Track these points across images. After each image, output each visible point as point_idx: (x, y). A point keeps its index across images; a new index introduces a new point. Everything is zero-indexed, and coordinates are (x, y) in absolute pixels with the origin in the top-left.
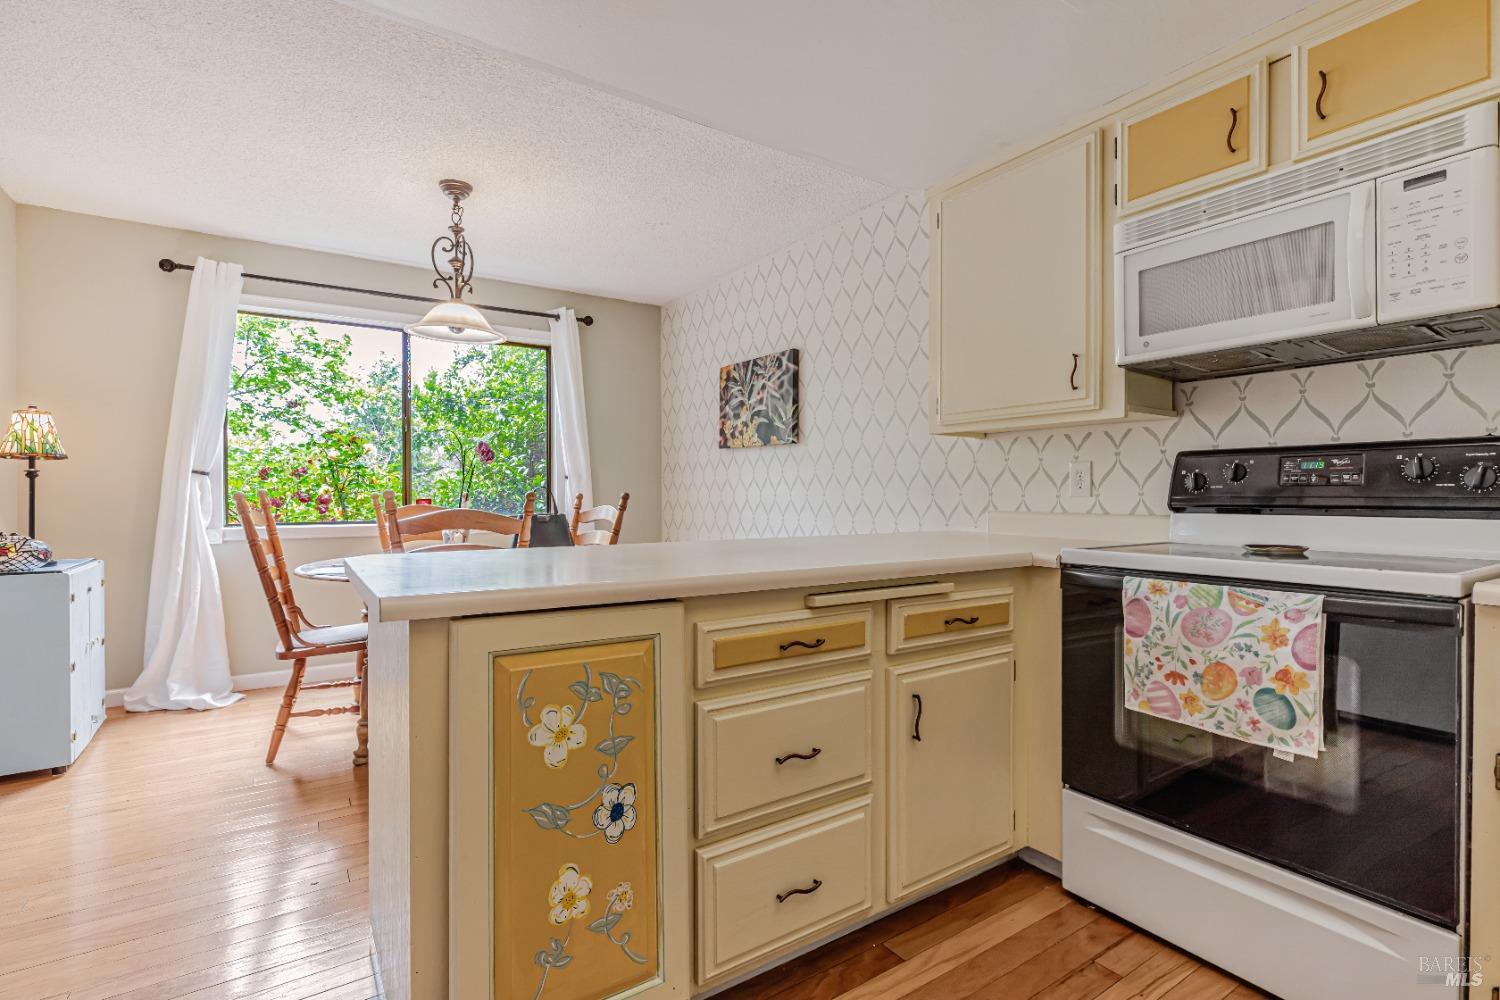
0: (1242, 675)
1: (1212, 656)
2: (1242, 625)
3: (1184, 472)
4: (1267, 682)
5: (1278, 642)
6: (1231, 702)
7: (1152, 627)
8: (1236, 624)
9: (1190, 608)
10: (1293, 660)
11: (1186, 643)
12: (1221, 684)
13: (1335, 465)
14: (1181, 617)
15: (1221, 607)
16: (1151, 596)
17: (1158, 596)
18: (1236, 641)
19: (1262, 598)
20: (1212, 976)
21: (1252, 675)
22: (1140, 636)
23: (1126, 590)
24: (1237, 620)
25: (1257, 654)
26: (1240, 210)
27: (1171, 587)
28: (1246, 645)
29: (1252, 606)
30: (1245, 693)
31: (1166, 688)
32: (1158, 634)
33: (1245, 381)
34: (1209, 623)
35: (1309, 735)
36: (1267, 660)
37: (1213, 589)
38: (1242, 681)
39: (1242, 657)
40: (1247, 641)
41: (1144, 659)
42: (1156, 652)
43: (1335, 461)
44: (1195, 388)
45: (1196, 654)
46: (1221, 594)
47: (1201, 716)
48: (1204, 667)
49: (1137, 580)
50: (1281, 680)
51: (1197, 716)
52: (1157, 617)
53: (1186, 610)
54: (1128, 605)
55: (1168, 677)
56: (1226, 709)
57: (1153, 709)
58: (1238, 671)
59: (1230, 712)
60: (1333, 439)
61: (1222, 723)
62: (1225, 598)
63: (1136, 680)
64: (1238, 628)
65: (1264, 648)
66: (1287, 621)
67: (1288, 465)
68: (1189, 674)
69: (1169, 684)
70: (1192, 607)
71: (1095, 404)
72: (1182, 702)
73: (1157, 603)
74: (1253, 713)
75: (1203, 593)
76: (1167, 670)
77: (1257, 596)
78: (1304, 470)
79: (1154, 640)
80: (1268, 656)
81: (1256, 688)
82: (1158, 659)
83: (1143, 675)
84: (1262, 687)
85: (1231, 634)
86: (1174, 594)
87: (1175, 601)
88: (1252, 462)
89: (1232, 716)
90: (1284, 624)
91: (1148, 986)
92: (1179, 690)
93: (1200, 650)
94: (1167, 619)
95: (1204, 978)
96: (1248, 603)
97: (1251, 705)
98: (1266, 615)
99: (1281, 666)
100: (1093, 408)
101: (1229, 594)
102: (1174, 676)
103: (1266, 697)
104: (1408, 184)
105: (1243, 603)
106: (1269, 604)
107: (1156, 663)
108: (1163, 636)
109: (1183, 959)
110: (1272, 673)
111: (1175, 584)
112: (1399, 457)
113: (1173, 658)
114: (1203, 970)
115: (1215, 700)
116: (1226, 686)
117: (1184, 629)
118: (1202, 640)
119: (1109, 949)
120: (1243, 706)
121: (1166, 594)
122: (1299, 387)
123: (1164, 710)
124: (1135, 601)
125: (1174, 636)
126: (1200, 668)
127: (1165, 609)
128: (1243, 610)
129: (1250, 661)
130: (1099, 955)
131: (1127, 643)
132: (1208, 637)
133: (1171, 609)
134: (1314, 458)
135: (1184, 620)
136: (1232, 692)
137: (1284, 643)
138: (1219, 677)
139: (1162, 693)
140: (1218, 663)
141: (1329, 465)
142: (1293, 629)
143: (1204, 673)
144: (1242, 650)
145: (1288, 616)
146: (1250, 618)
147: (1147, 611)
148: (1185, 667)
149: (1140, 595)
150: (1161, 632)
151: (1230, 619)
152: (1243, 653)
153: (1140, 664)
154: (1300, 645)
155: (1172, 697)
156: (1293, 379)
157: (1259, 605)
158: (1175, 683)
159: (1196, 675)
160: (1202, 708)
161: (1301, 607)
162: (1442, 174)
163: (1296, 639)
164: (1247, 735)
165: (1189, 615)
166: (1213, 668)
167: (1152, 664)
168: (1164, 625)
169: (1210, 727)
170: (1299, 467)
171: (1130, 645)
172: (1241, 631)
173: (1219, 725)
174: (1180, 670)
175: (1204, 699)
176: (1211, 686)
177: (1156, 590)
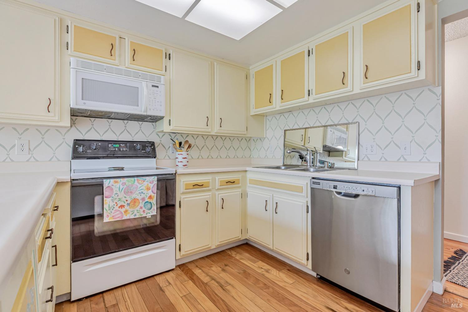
0: (141, 200)
1: (132, 197)
2: (140, 187)
3: (77, 146)
4: (147, 200)
5: (148, 189)
6: (138, 208)
7: (114, 194)
8: (139, 187)
9: (126, 186)
10: (152, 193)
11: (125, 196)
12: (135, 204)
13: (121, 146)
14: (124, 189)
15: (135, 184)
16: (114, 184)
17: (116, 184)
18: (139, 192)
19: (144, 179)
20: (129, 286)
21: (143, 199)
22: (110, 197)
23: (105, 184)
24: (139, 186)
25: (144, 194)
26: (116, 74)
27: (120, 181)
28: (142, 192)
29: (142, 182)
30: (142, 205)
31: (119, 211)
32: (116, 195)
33: (93, 120)
34: (132, 188)
35: (154, 209)
36: (146, 194)
37: (133, 179)
38: (141, 201)
39: (141, 195)
40: (142, 191)
41: (112, 204)
42: (115, 201)
43: (121, 145)
44: (76, 119)
45: (128, 198)
46: (135, 180)
47: (129, 215)
48: (130, 201)
49: (108, 180)
50: (150, 198)
51: (128, 215)
52: (115, 190)
53: (125, 186)
54: (105, 189)
55: (119, 207)
56: (137, 210)
57: (114, 219)
58: (140, 199)
59: (138, 211)
60: (117, 139)
61: (136, 214)
62: (136, 181)
63: (109, 212)
64: (139, 188)
65: (145, 192)
66: (150, 184)
67: (110, 145)
68: (125, 204)
69: (120, 209)
70: (127, 185)
71: (58, 120)
72: (124, 213)
73: (116, 186)
74: (144, 209)
75: (130, 181)
76: (119, 205)
77: (143, 179)
78: (114, 147)
79: (115, 197)
80: (147, 193)
81: (144, 202)
82: (116, 203)
83: (111, 209)
84: (146, 201)
85: (138, 190)
86: (122, 182)
87: (122, 185)
88: (100, 144)
89: (139, 211)
90: (150, 185)
91: (124, 299)
92: (123, 210)
93: (129, 196)
94: (119, 190)
95: (128, 288)
96: (142, 181)
97: (143, 207)
98: (146, 183)
99: (149, 195)
100: (57, 121)
101: (137, 180)
102: (122, 206)
103: (147, 203)
104: (153, 86)
105: (140, 181)
106: (146, 181)
107: (116, 204)
108: (118, 196)
109: (120, 289)
110: (148, 197)
111: (121, 179)
112: (135, 145)
113: (121, 201)
114: (125, 287)
115: (133, 209)
116: (137, 204)
117: (124, 192)
118: (130, 194)
119: (104, 302)
120: (141, 208)
121: (119, 183)
122: (108, 124)
123: (118, 217)
124: (109, 187)
125: (122, 195)
126: (129, 202)
127: (118, 188)
128: (141, 183)
129: (143, 196)
130: (105, 305)
131: (105, 201)
132: (131, 192)
133: (120, 187)
134: (116, 144)
135: (125, 189)
136: (138, 205)
137: (150, 189)
138: (135, 202)
139: (118, 213)
140: (134, 199)
141: (120, 146)
142: (151, 186)
143: (130, 203)
144: (141, 193)
145: (151, 182)
146: (142, 185)
147: (112, 189)
148: (125, 203)
149: (110, 185)
150: (117, 195)
151: (137, 186)
152: (141, 194)
153: (110, 206)
154: (153, 189)
155: (121, 213)
156: (107, 121)
157: (144, 181)
158: (122, 208)
159: (128, 204)
160: (129, 213)
161: (153, 180)
162: (157, 87)
163: (152, 188)
164: (142, 215)
165: (126, 188)
166: (133, 200)
167: (114, 205)
168: (118, 192)
169: (132, 217)
170: (113, 146)
171: (106, 201)
172: (140, 189)
173: (135, 215)
174: (123, 204)
175: (130, 210)
176: (132, 205)
177: (116, 182)
